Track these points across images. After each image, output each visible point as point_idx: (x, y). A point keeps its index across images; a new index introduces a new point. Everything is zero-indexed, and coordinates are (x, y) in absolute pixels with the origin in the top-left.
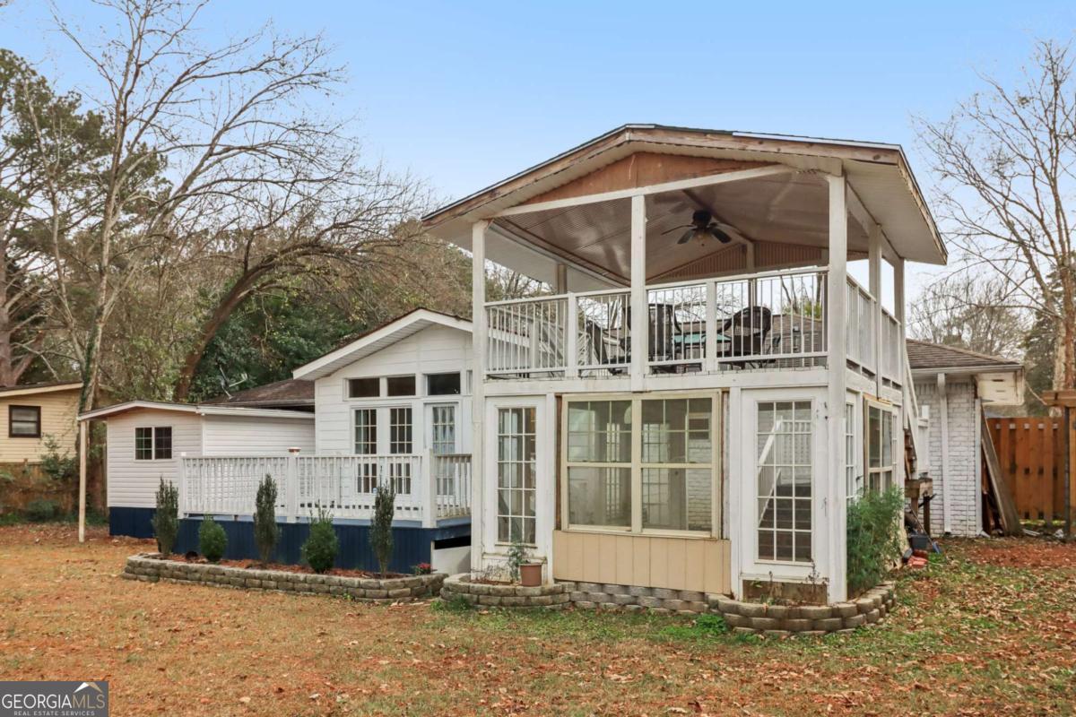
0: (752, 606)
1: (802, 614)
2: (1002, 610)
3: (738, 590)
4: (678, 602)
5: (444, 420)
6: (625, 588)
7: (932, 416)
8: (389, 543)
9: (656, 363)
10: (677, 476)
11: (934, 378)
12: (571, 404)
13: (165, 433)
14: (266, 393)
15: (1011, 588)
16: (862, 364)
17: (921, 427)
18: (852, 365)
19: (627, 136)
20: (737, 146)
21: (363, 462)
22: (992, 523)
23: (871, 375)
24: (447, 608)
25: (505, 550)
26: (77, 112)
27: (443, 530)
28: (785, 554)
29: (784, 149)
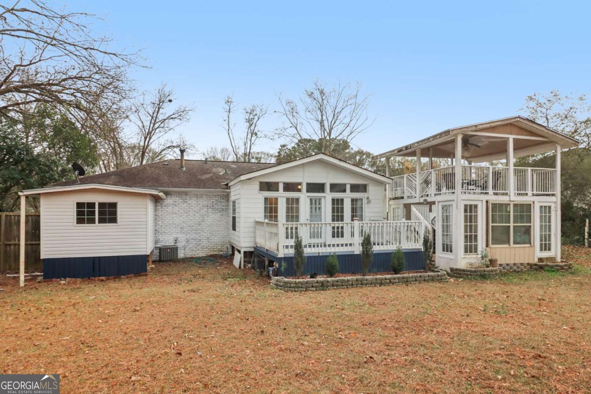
5: (315, 204)
12: (492, 204)
13: (109, 208)
28: (545, 250)
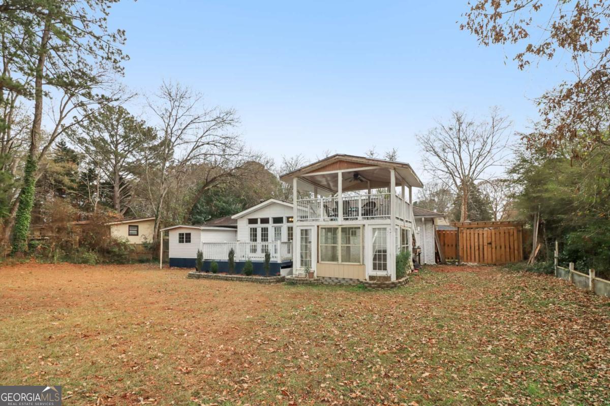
0: (372, 282)
1: (384, 284)
2: (437, 283)
3: (367, 278)
4: (351, 282)
5: (278, 231)
6: (337, 278)
7: (421, 230)
8: (269, 267)
9: (345, 217)
10: (348, 248)
11: (421, 219)
12: (322, 228)
13: (188, 235)
14: (217, 222)
15: (440, 278)
16: (400, 218)
17: (417, 233)
18: (398, 218)
19: (337, 157)
20: (367, 161)
21: (251, 244)
22: (438, 261)
23: (402, 220)
24: (287, 285)
25: (303, 269)
26: (144, 126)
27: (283, 263)
28: (380, 269)
29: (379, 163)
